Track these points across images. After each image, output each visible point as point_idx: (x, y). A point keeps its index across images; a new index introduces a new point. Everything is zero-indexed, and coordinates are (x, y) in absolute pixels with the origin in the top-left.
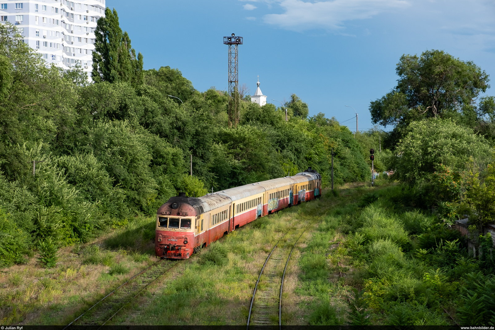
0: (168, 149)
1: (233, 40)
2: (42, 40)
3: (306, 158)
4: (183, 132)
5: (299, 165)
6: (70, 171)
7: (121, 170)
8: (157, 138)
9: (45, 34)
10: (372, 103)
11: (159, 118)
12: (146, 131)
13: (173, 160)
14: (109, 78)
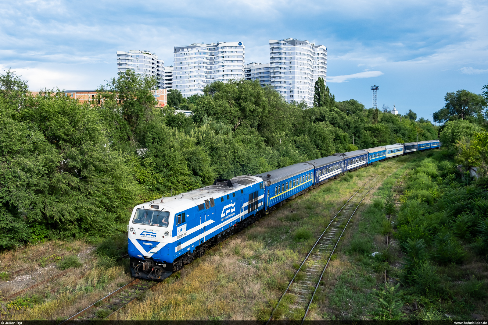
0: (342, 133)
1: (375, 88)
2: (300, 90)
3: (408, 137)
4: (349, 127)
5: (405, 140)
6: (297, 143)
7: (319, 142)
8: (337, 129)
9: (301, 88)
11: (339, 121)
12: (332, 126)
13: (344, 138)
14: (320, 105)
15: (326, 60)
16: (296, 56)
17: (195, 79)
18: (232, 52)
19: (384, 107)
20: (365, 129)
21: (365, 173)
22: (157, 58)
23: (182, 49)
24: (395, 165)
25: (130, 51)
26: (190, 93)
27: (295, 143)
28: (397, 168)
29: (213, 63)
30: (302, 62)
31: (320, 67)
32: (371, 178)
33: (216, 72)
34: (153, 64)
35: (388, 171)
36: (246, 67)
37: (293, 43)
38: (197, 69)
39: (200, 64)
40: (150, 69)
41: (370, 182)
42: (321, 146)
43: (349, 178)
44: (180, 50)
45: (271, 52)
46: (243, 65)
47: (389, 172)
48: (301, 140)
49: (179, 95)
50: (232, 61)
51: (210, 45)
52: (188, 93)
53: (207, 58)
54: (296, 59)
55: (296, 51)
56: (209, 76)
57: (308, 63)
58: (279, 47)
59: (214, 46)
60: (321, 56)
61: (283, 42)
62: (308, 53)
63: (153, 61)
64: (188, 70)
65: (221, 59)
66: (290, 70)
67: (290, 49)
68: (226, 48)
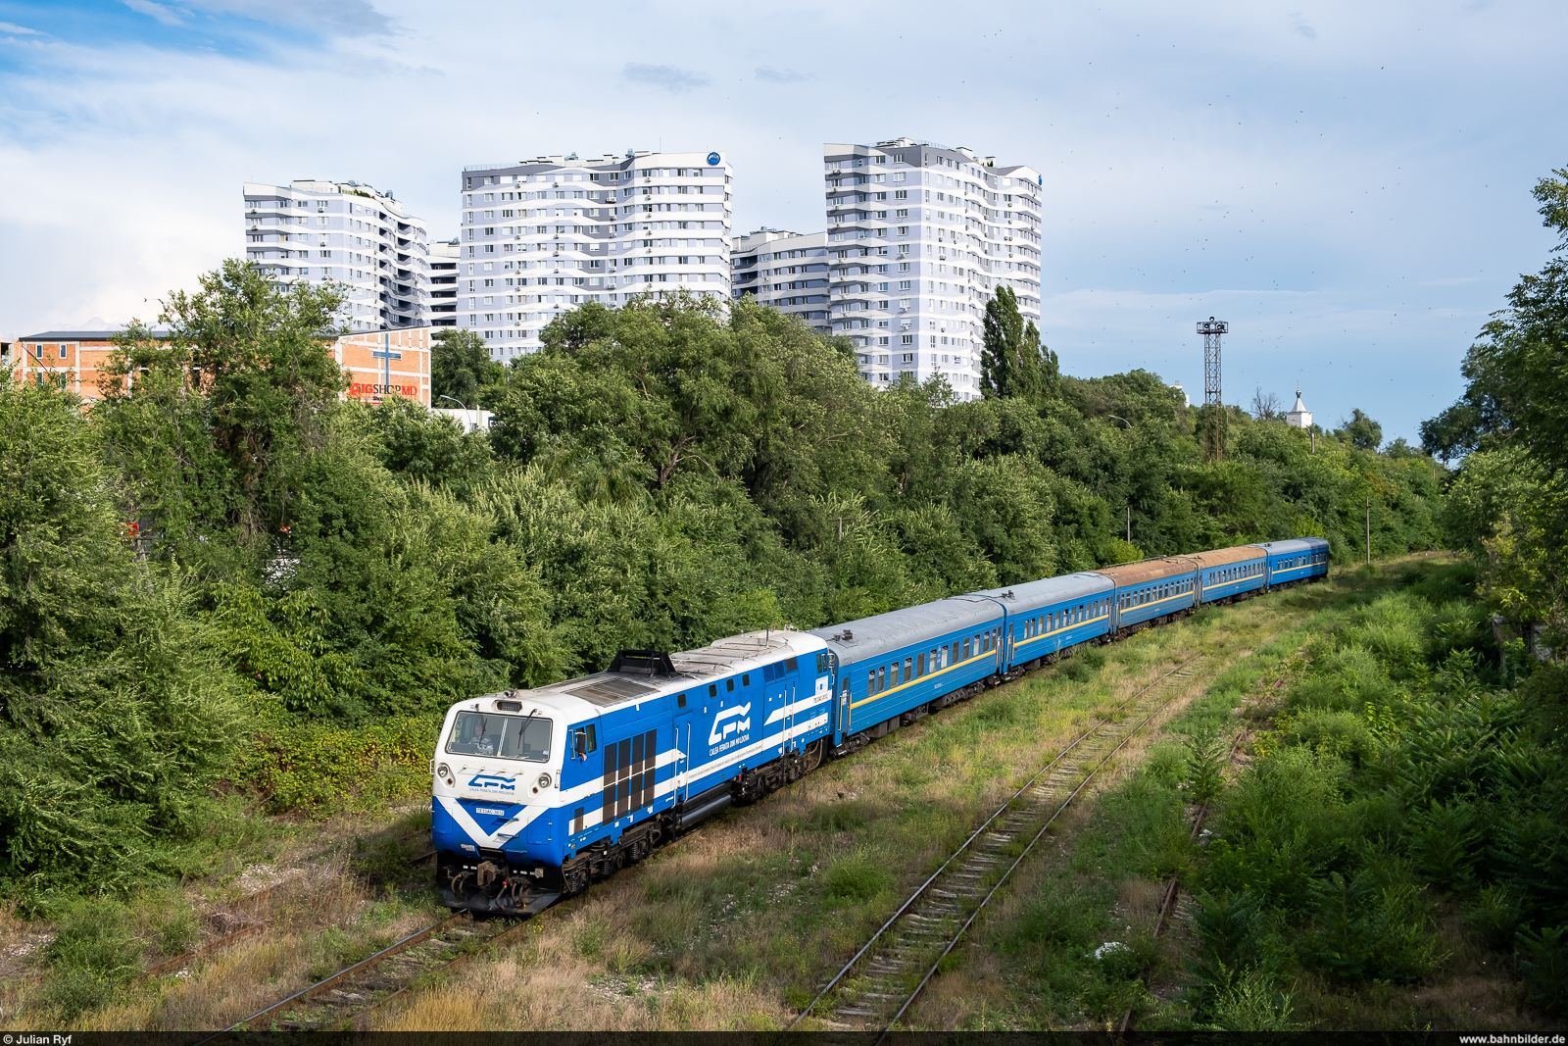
0: (1083, 497)
1: (1212, 327)
2: (939, 335)
3: (1339, 512)
4: (1112, 474)
5: (1326, 524)
6: (907, 534)
7: (997, 531)
8: (1067, 481)
9: (944, 325)
10: (1424, 423)
11: (1072, 451)
12: (1049, 472)
13: (1091, 516)
14: (1004, 392)
15: (1038, 220)
16: (924, 205)
17: (541, 289)
18: (683, 189)
19: (1257, 400)
20: (1175, 482)
21: (1154, 647)
22: (399, 210)
23: (494, 176)
24: (1273, 617)
25: (294, 185)
26: (523, 343)
27: (900, 535)
28: (1280, 628)
29: (611, 230)
30: (948, 228)
31: (1015, 250)
32: (1174, 667)
33: (621, 263)
34: (382, 232)
35: (1243, 642)
36: (740, 245)
37: (913, 156)
38: (549, 254)
39: (560, 235)
40: (370, 252)
41: (1163, 682)
42: (1001, 547)
43: (1086, 667)
44: (487, 182)
45: (831, 190)
46: (726, 240)
47: (1244, 645)
48: (921, 523)
49: (477, 355)
50: (683, 224)
51: (599, 164)
52: (514, 345)
53: (587, 212)
54: (923, 217)
55: (924, 188)
56: (593, 278)
57: (971, 231)
58: (860, 170)
59: (614, 166)
60: (1019, 206)
61: (873, 153)
62: (971, 196)
63: (382, 224)
64: (515, 258)
65: (640, 216)
66: (902, 257)
67: (900, 178)
68: (660, 175)
